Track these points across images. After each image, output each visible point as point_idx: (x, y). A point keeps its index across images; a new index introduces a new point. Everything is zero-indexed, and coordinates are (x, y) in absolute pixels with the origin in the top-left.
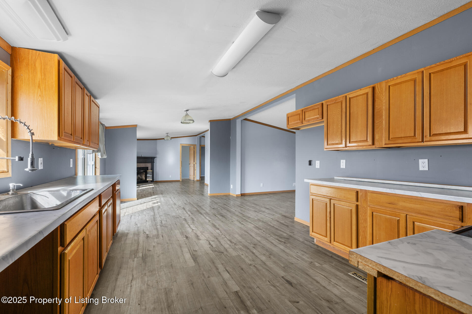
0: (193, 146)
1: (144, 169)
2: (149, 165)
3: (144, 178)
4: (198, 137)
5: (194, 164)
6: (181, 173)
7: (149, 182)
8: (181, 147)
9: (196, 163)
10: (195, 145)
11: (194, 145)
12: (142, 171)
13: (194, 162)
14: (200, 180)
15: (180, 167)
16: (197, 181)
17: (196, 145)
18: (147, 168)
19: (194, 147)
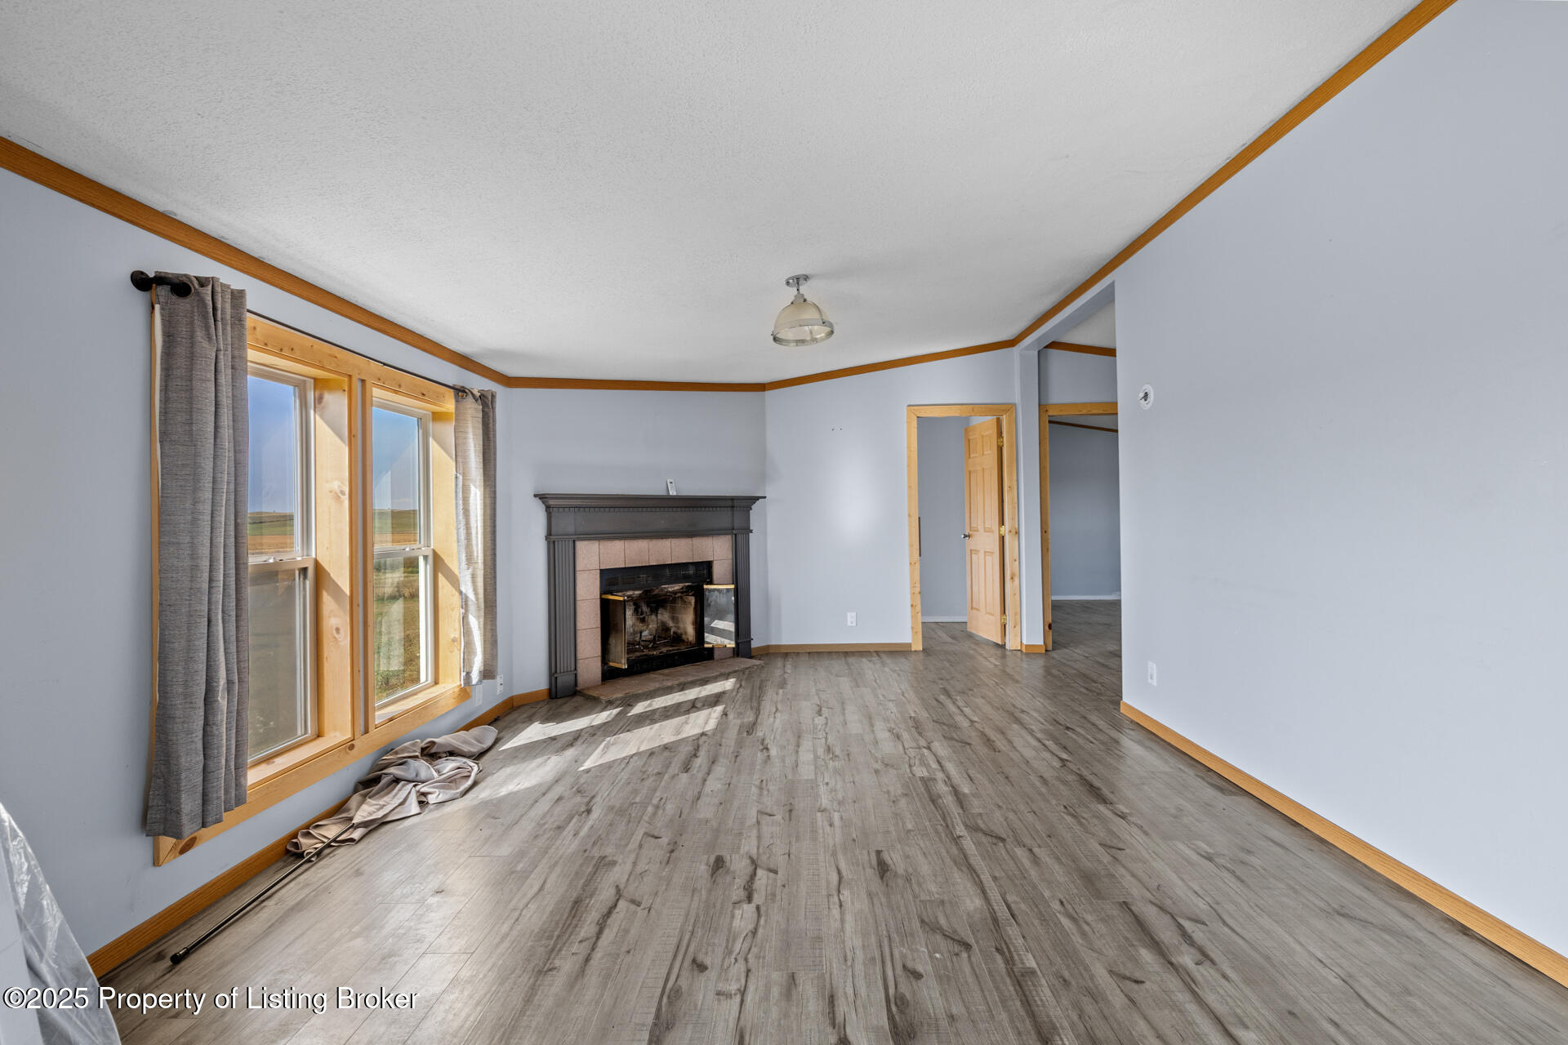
0: (989, 420)
1: (686, 578)
2: (717, 550)
3: (690, 631)
4: (1027, 348)
5: (1002, 539)
6: (918, 597)
7: (717, 654)
8: (915, 423)
9: (1018, 533)
10: (1009, 408)
11: (1000, 412)
12: (677, 587)
13: (1002, 522)
14: (1050, 648)
15: (911, 556)
16: (1030, 653)
17: (1014, 405)
18: (703, 571)
19: (999, 423)
